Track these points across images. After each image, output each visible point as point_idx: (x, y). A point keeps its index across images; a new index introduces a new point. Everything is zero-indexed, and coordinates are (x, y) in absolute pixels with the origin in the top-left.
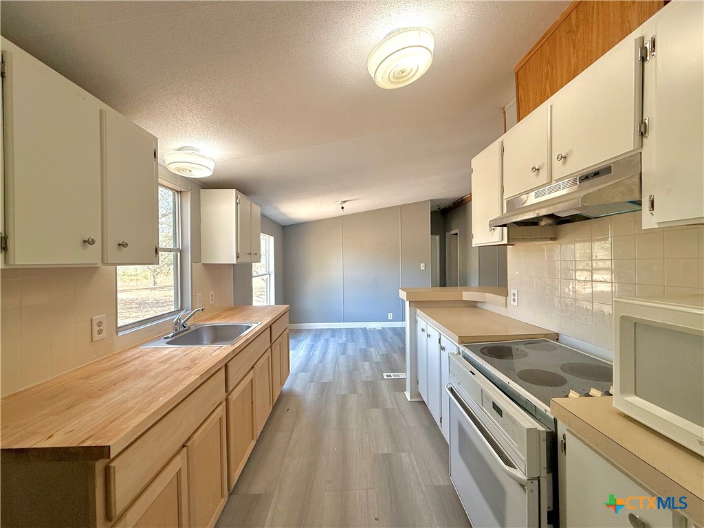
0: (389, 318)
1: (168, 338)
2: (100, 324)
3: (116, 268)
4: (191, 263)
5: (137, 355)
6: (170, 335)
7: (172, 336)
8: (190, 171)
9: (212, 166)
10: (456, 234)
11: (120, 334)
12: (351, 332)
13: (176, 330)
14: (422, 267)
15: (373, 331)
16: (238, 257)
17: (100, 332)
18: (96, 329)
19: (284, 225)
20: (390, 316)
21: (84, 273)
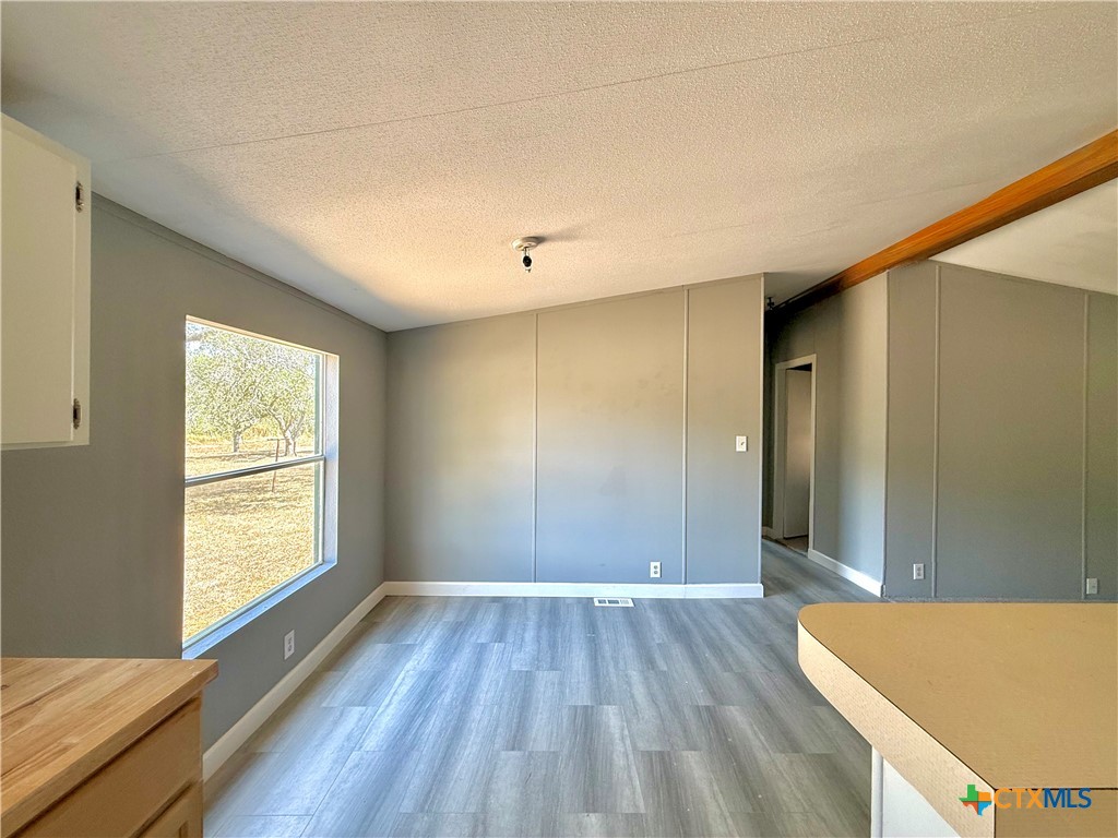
0: (653, 575)
10: (808, 368)
12: (552, 607)
14: (741, 444)
15: (611, 609)
19: (388, 329)
20: (654, 569)
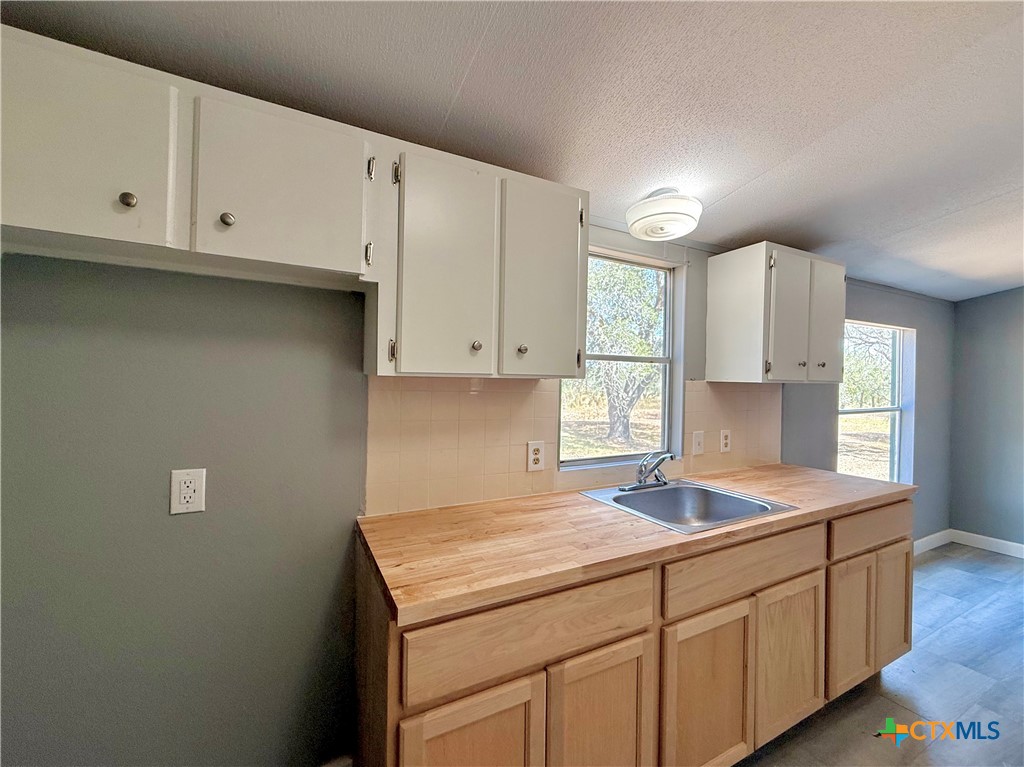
1: (623, 490)
2: (537, 451)
3: (560, 381)
4: (685, 380)
5: (564, 504)
6: (627, 488)
7: (630, 490)
8: (662, 229)
9: (697, 211)
11: (562, 469)
13: (640, 482)
16: (767, 371)
17: (536, 461)
18: (532, 457)
21: (524, 385)
